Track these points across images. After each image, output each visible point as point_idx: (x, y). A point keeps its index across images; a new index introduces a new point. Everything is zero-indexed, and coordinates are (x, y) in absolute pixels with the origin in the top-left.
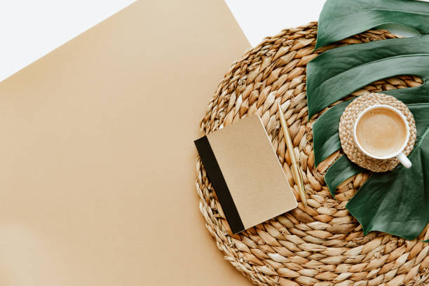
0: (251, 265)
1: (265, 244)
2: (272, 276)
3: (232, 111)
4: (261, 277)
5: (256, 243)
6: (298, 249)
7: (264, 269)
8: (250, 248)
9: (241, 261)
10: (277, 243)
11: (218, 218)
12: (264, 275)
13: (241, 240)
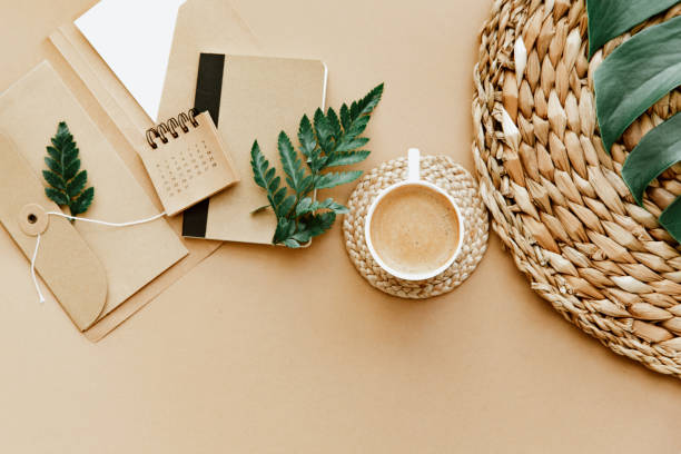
0: (580, 299)
1: (607, 258)
2: (619, 318)
3: (539, 12)
4: (600, 321)
5: (590, 258)
6: (668, 268)
7: (604, 305)
8: (577, 266)
9: (563, 290)
10: (628, 257)
11: (515, 213)
12: (604, 316)
13: (561, 253)
